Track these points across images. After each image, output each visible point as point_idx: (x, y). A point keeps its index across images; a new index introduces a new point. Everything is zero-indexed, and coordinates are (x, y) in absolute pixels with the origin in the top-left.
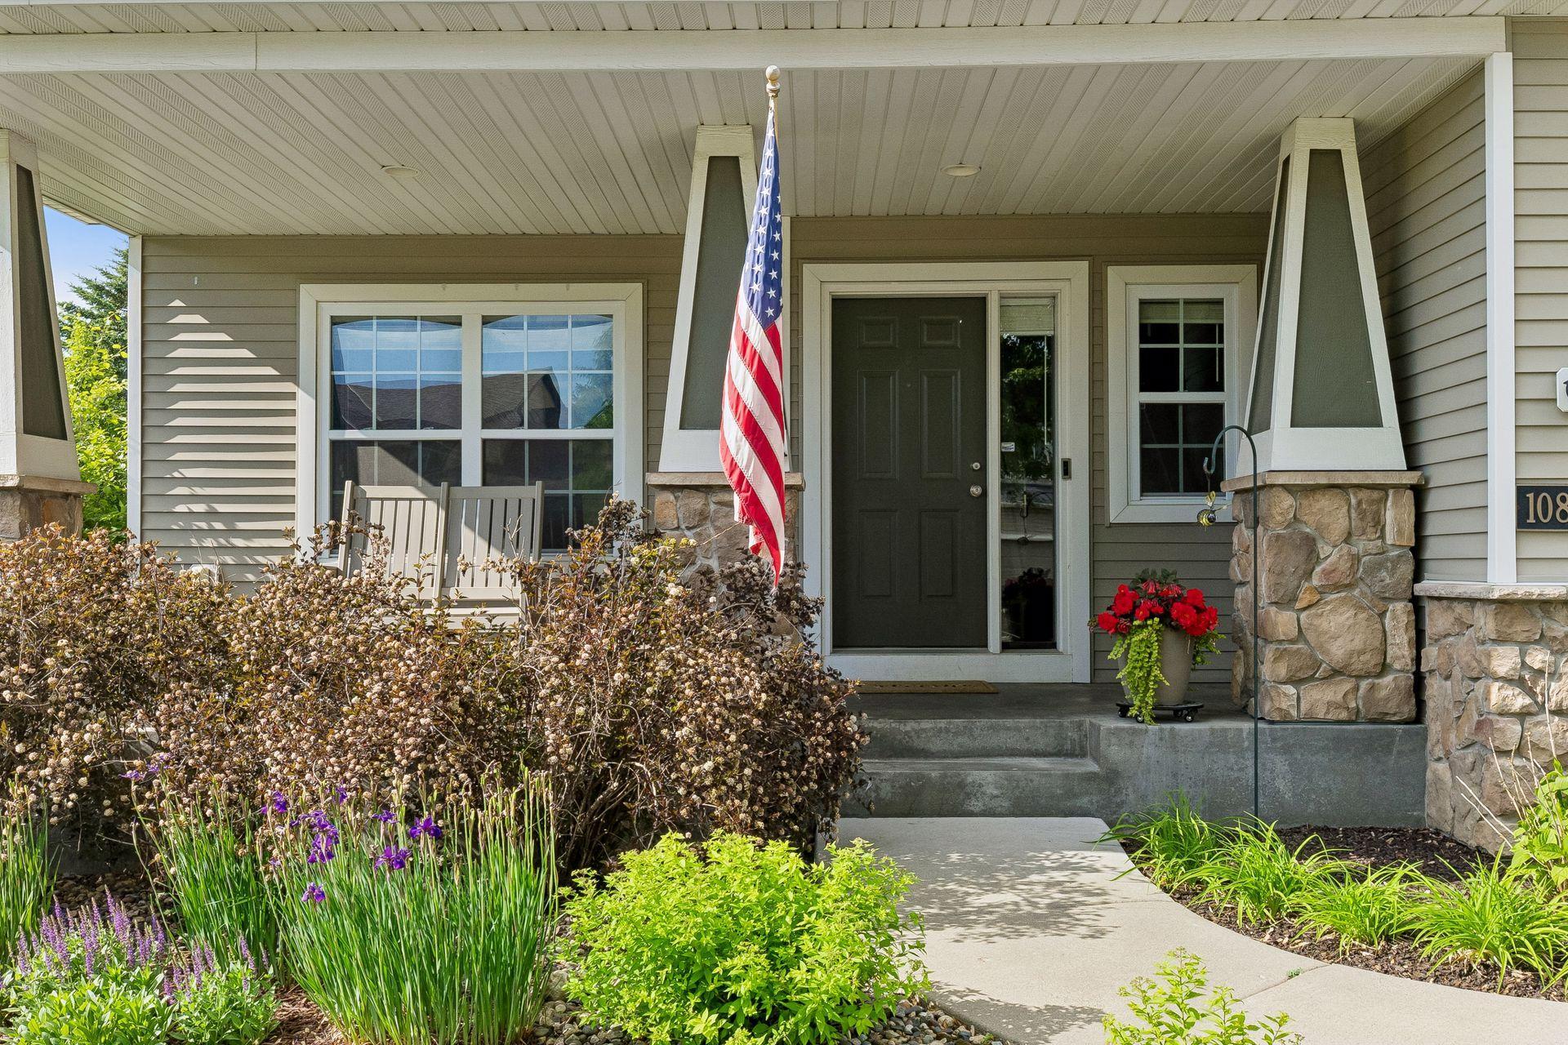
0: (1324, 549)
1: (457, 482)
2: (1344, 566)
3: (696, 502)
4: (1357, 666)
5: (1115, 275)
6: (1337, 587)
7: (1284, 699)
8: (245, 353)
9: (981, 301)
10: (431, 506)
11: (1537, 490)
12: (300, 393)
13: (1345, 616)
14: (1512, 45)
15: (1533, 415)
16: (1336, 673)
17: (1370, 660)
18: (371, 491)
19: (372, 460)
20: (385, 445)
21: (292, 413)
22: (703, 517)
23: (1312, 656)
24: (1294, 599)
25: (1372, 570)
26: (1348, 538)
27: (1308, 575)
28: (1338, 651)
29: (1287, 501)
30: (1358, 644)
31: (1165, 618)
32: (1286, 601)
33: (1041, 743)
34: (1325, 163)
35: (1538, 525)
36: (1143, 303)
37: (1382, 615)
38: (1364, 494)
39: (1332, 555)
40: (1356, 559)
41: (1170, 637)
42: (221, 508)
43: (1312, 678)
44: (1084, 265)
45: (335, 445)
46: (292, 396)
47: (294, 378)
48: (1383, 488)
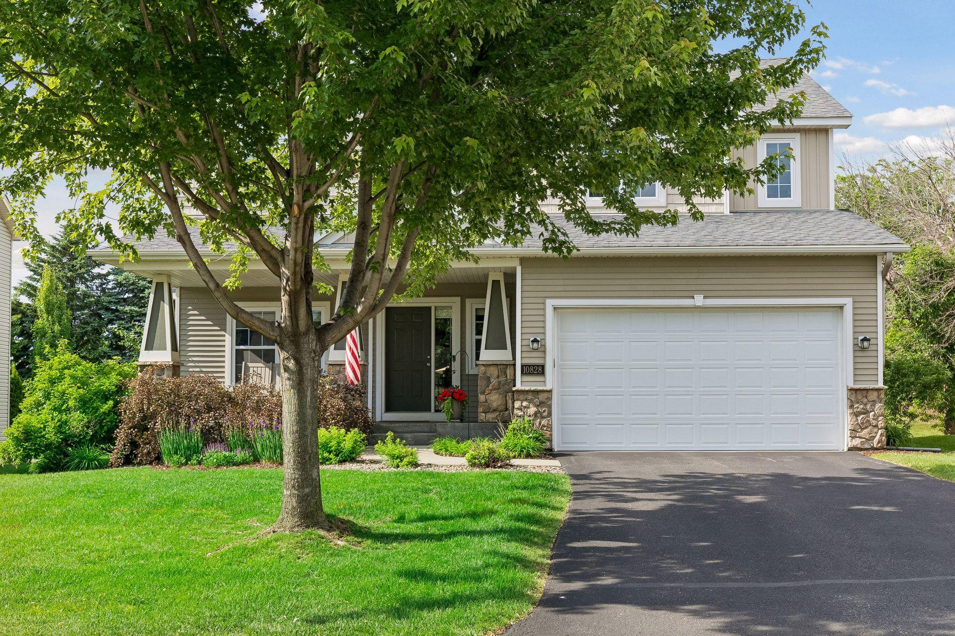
0: (492, 380)
1: (274, 362)
2: (497, 384)
3: (338, 368)
4: (500, 409)
5: (468, 302)
6: (494, 389)
7: (482, 416)
8: (210, 323)
9: (430, 308)
10: (267, 369)
11: (526, 366)
12: (227, 335)
13: (496, 396)
14: (521, 264)
15: (525, 349)
16: (495, 410)
17: (503, 407)
18: (250, 365)
19: (248, 355)
20: (252, 350)
21: (224, 341)
22: (339, 372)
23: (489, 406)
24: (484, 392)
25: (504, 385)
26: (498, 377)
27: (488, 386)
28: (495, 405)
29: (483, 368)
30: (499, 403)
31: (453, 397)
32: (483, 393)
33: (426, 429)
34: (496, 283)
35: (526, 374)
36: (477, 309)
37: (506, 396)
38: (502, 367)
39: (494, 381)
40: (500, 382)
41: (455, 403)
42: (204, 370)
43: (488, 412)
44: (459, 299)
45: (237, 350)
46: (224, 336)
47: (225, 330)
48: (507, 365)
